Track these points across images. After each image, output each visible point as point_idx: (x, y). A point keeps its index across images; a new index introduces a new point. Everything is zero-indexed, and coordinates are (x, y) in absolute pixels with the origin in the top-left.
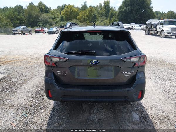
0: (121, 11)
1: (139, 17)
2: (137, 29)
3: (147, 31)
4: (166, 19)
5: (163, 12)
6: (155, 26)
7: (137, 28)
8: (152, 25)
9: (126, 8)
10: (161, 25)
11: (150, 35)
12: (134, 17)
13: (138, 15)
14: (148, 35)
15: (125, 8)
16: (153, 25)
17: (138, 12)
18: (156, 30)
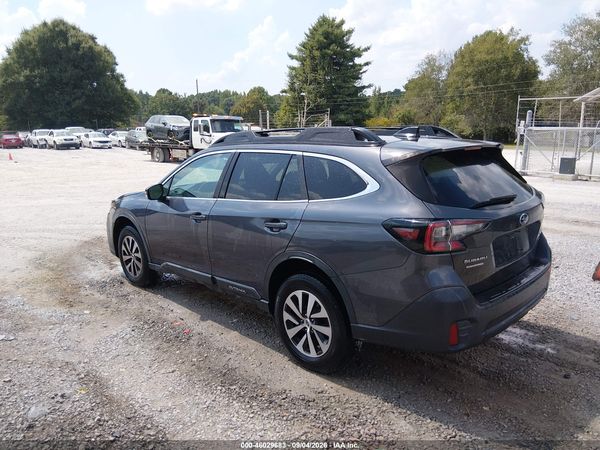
0: (11, 84)
1: (86, 107)
2: (100, 145)
3: (156, 151)
4: (215, 117)
5: (144, 93)
6: (180, 136)
7: (100, 142)
8: (170, 132)
9: (31, 71)
10: (205, 133)
11: (170, 162)
12: (68, 104)
13: (79, 98)
14: (164, 162)
15: (27, 72)
16: (173, 131)
17: (75, 86)
18: (192, 148)
